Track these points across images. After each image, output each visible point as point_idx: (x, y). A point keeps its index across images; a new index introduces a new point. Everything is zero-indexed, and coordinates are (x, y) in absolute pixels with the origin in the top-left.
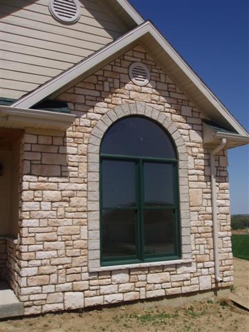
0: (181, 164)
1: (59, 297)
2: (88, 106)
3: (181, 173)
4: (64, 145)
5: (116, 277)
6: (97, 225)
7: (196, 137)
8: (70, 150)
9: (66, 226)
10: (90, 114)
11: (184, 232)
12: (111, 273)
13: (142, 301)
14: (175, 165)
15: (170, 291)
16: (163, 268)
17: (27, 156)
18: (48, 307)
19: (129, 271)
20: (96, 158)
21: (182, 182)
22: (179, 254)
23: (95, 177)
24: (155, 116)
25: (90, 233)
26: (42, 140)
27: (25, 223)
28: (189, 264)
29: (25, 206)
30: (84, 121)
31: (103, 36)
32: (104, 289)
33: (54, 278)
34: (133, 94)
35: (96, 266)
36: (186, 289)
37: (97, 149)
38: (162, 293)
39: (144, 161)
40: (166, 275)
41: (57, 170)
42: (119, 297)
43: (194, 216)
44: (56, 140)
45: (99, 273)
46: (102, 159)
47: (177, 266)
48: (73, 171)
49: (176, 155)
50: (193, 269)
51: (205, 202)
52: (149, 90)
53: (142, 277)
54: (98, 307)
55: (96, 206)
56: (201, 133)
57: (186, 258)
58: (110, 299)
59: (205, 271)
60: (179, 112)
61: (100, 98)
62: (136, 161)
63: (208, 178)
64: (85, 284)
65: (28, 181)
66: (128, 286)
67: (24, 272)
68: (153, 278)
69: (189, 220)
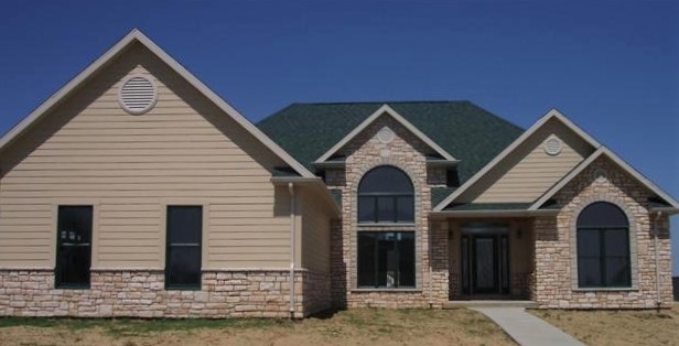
0: (631, 229)
1: (556, 302)
2: (569, 199)
3: (631, 235)
4: (556, 223)
5: (588, 295)
6: (576, 266)
7: (643, 210)
8: (559, 226)
9: (558, 266)
10: (571, 205)
11: (633, 271)
12: (585, 292)
13: (605, 309)
14: (627, 230)
15: (623, 306)
16: (618, 292)
17: (538, 231)
18: (550, 306)
19: (596, 292)
20: (574, 229)
21: (632, 240)
22: (630, 285)
23: (575, 240)
24: (612, 200)
25: (572, 270)
26: (545, 222)
27: (538, 264)
28: (637, 291)
29: (538, 256)
30: (566, 209)
31: (576, 157)
32: (580, 300)
33: (553, 292)
34: (596, 189)
35: (576, 288)
36: (634, 306)
37: (575, 224)
38: (617, 306)
39: (605, 229)
40: (620, 297)
41: (552, 237)
42: (590, 306)
43: (641, 261)
44: (551, 222)
45: (577, 292)
46: (578, 230)
47: (628, 291)
48: (561, 237)
49: (628, 223)
50: (640, 294)
51: (650, 253)
52: (607, 184)
53: (604, 296)
54: (578, 310)
55: (575, 256)
56: (647, 207)
57: (634, 287)
58: (584, 306)
59: (649, 296)
60: (629, 195)
61: (576, 195)
62: (600, 229)
63: (652, 237)
64: (569, 297)
65: (539, 244)
66: (596, 300)
67: (538, 288)
68: (611, 297)
69: (637, 264)
